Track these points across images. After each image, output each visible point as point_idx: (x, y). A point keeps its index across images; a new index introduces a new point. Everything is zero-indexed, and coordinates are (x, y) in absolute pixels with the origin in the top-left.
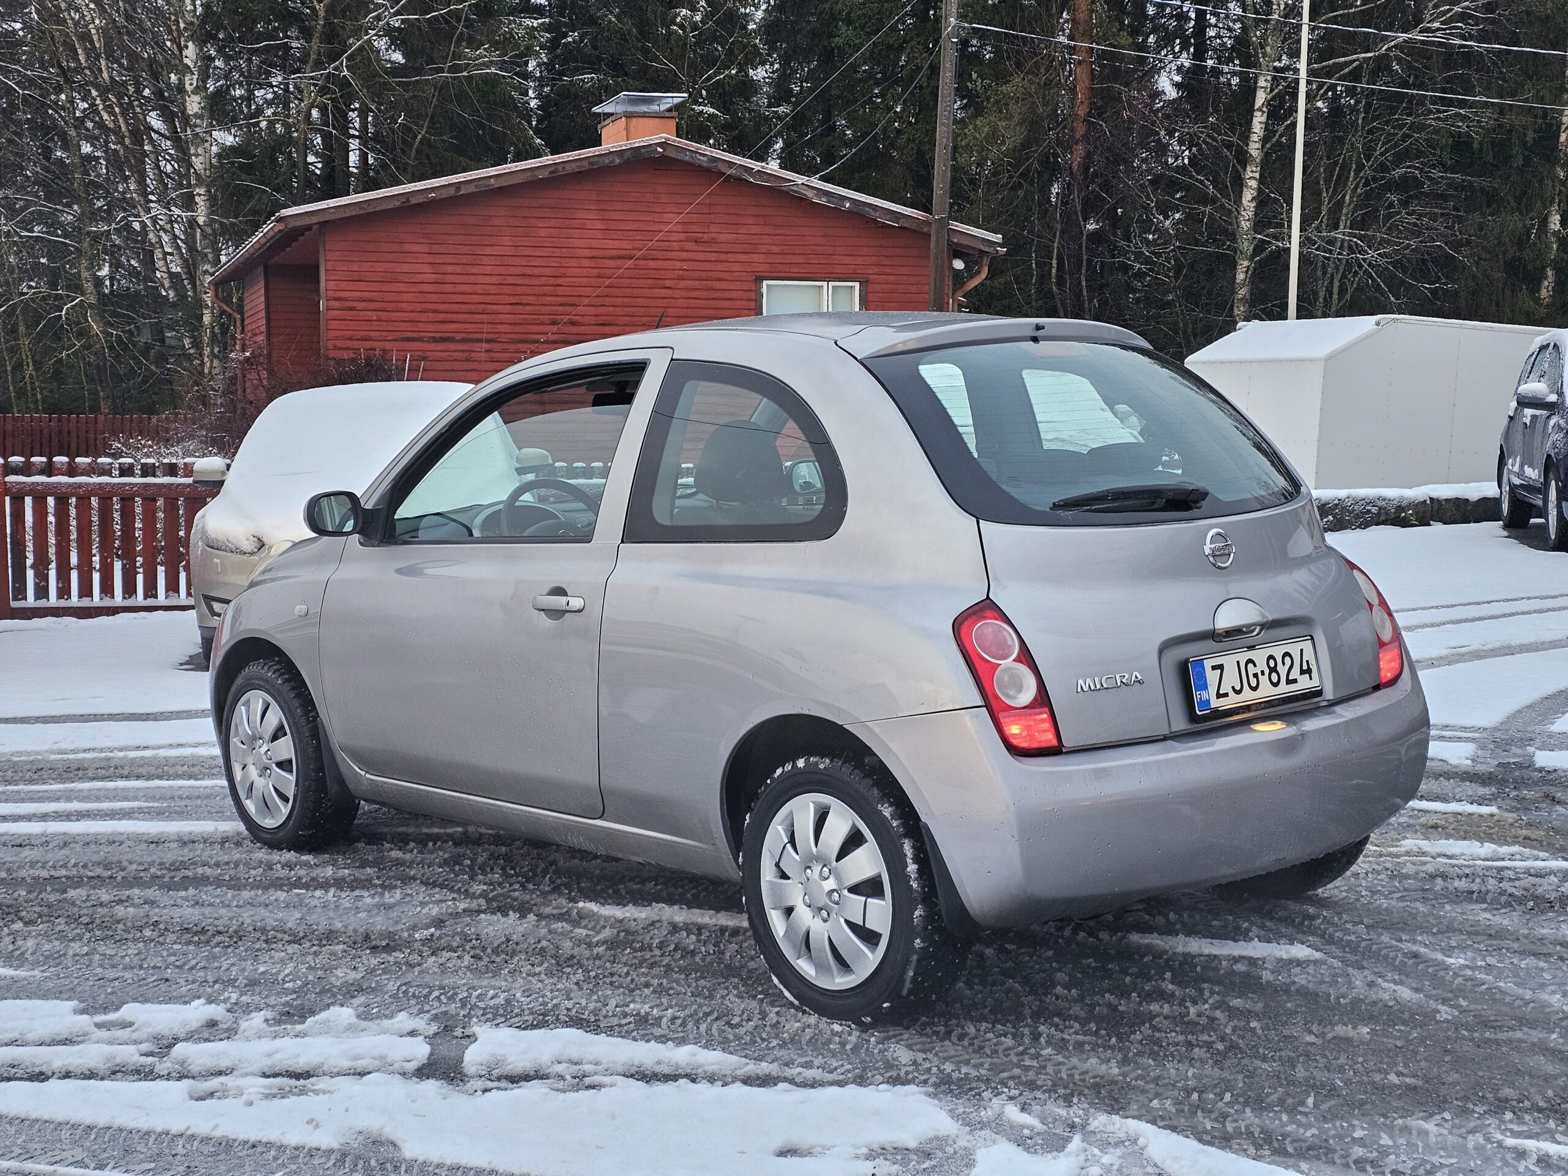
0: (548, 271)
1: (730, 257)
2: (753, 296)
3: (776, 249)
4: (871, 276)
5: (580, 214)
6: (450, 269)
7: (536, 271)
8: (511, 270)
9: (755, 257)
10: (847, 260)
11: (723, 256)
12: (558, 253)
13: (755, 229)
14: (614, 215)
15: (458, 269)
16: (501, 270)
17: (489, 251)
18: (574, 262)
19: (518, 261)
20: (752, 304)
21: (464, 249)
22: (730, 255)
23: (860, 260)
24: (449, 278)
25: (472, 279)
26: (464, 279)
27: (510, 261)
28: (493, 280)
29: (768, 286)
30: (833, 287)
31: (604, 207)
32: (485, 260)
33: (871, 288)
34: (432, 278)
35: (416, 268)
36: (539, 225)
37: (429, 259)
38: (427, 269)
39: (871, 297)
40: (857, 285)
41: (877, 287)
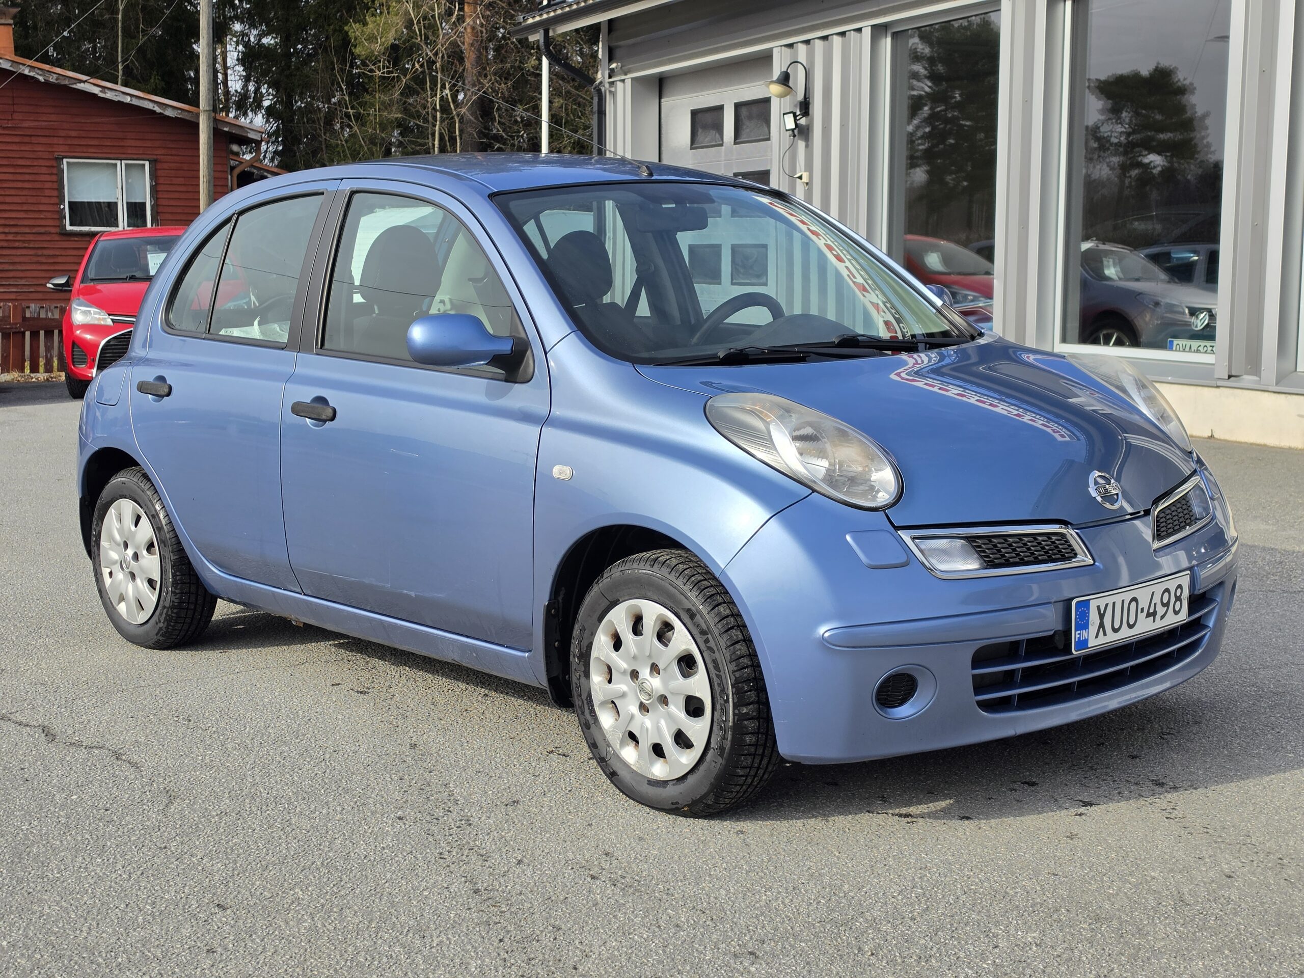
1: (34, 140)
2: (55, 171)
3: (73, 134)
4: (158, 157)
9: (55, 140)
10: (138, 143)
11: (27, 139)
13: (53, 117)
20: (54, 178)
22: (33, 138)
23: (148, 144)
29: (68, 163)
30: (126, 165)
33: (159, 166)
39: (160, 173)
40: (147, 164)
41: (165, 166)
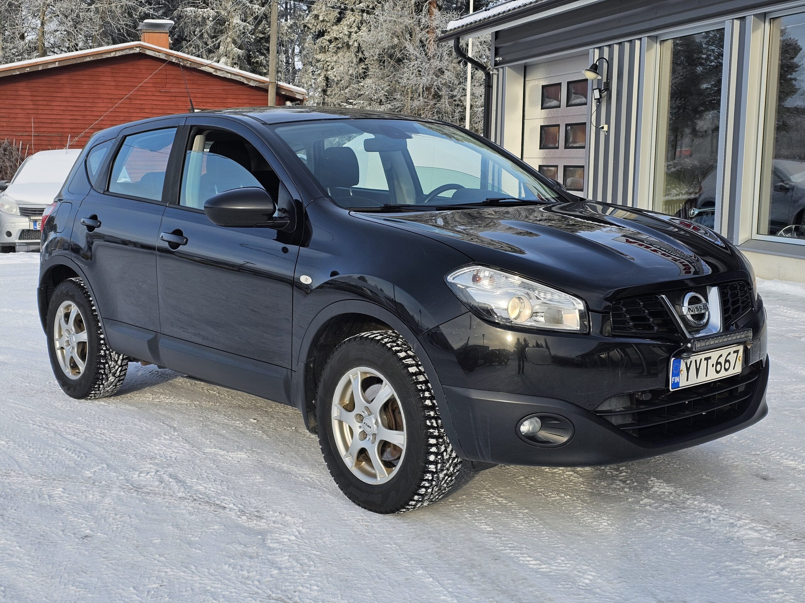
0: (88, 105)
3: (199, 95)
5: (103, 78)
6: (41, 103)
7: (82, 105)
8: (70, 104)
11: (173, 98)
12: (92, 96)
13: (188, 86)
14: (120, 79)
15: (45, 103)
16: (65, 104)
17: (59, 95)
18: (100, 101)
19: (73, 100)
21: (48, 94)
22: (177, 98)
24: (40, 107)
25: (51, 108)
26: (47, 107)
27: (70, 100)
28: (62, 108)
31: (114, 75)
32: (58, 99)
34: (32, 107)
35: (25, 102)
36: (83, 83)
37: (31, 98)
38: (30, 103)
